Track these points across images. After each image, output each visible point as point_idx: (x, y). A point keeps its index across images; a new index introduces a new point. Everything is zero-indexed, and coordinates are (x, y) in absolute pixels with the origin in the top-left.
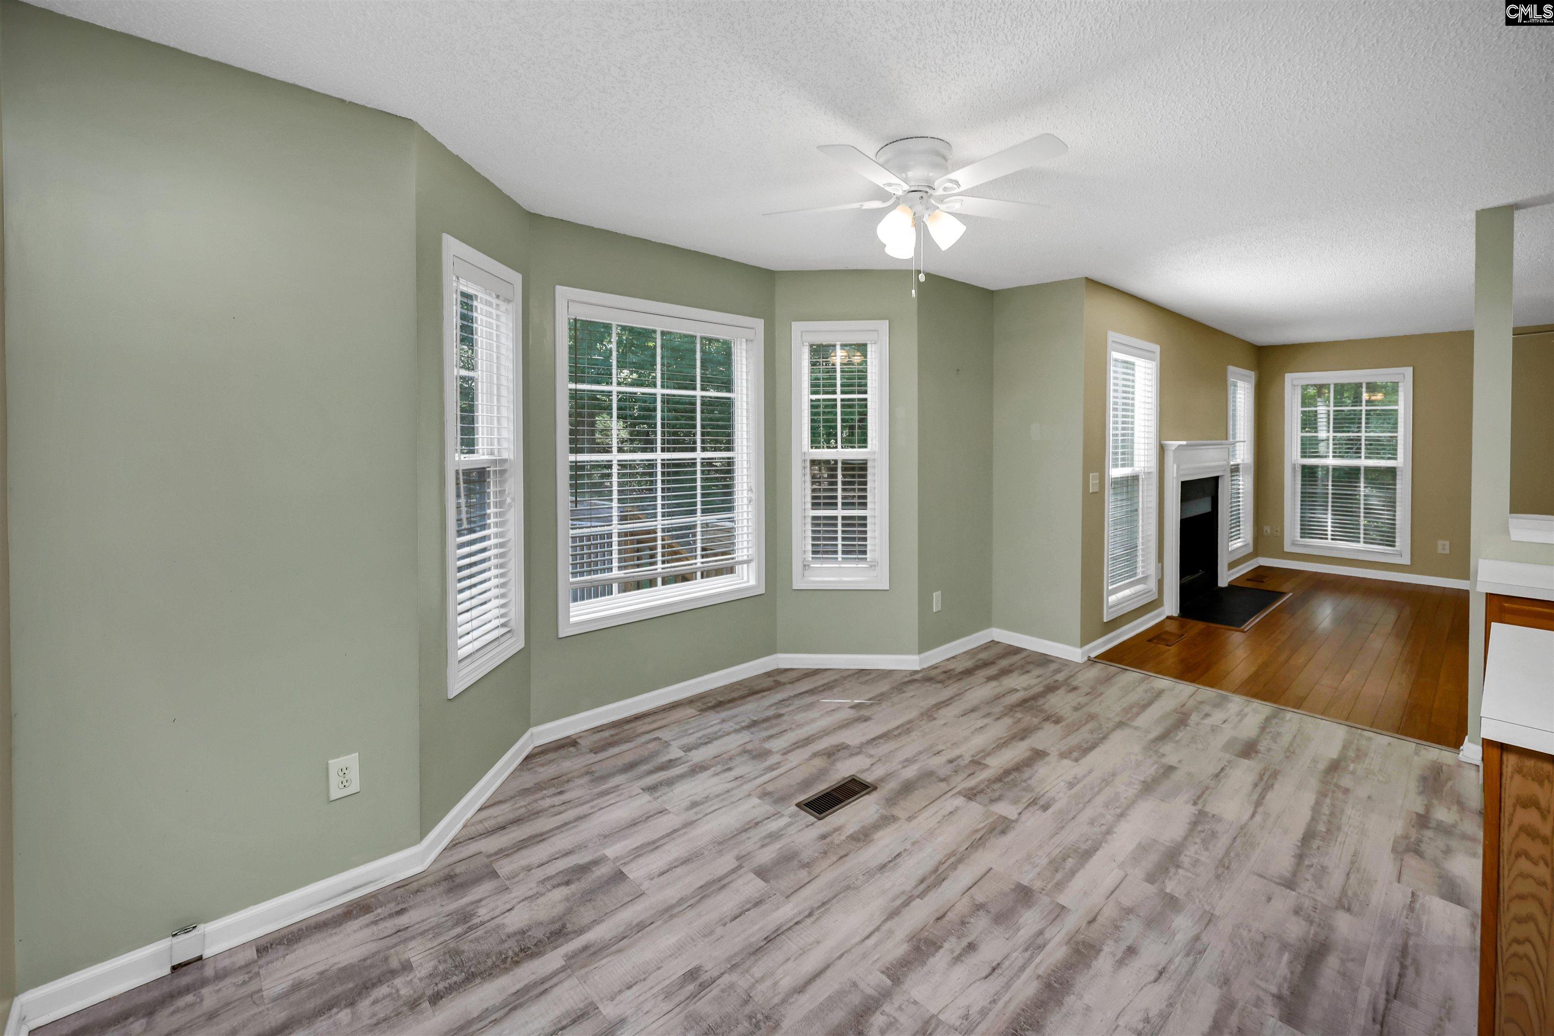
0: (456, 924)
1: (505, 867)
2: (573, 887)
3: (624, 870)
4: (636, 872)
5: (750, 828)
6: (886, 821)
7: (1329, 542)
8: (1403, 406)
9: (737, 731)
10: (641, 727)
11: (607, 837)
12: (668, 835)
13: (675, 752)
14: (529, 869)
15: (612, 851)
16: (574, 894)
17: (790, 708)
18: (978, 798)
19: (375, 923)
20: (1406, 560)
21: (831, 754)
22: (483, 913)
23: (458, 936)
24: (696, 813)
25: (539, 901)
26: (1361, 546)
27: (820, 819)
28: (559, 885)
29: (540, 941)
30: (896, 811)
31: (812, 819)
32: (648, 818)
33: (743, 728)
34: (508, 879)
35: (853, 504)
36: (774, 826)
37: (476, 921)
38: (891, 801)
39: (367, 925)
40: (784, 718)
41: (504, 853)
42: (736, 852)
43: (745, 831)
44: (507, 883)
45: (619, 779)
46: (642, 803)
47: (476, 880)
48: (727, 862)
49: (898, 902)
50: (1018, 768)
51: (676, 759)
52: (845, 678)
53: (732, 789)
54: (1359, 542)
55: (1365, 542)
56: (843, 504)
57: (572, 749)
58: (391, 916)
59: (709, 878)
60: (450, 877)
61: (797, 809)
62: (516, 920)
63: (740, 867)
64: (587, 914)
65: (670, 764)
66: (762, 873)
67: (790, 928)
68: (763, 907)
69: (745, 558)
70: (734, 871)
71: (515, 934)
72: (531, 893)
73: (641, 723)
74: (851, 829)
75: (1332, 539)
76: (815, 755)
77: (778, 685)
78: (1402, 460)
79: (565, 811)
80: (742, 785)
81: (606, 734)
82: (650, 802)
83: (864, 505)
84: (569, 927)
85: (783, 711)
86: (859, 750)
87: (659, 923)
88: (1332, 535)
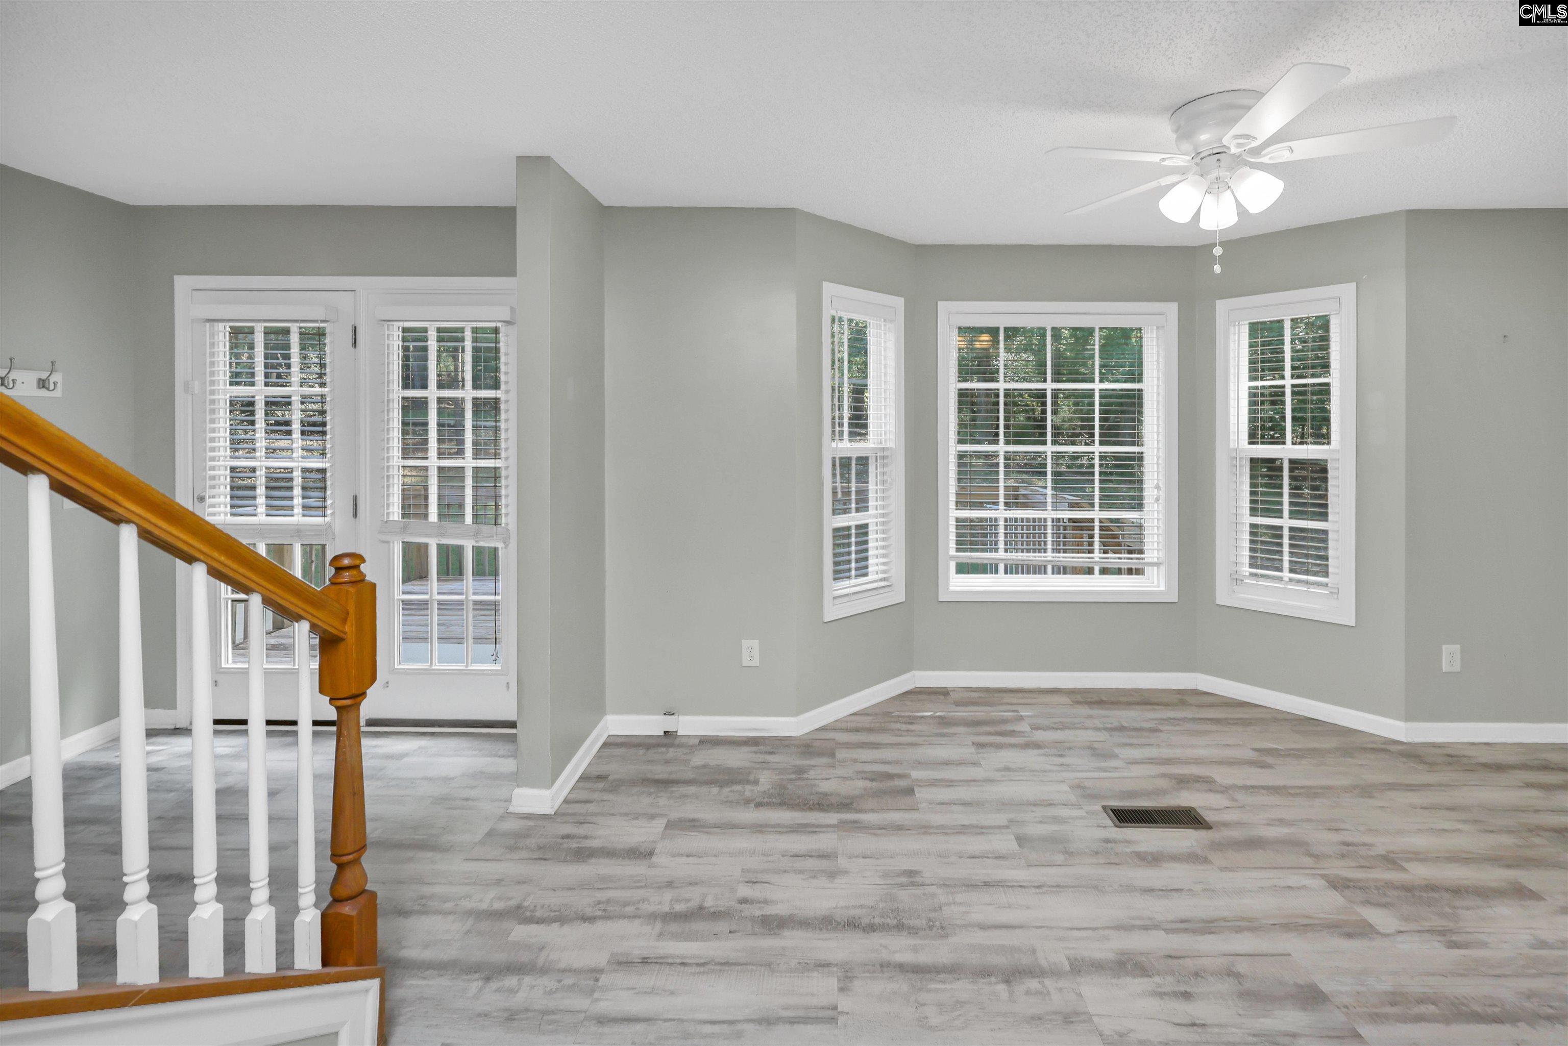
0: (794, 773)
1: (841, 754)
2: (875, 784)
3: (916, 790)
4: (921, 794)
5: (1042, 805)
6: (1192, 858)
9: (1097, 729)
10: (1008, 698)
11: (920, 764)
12: (967, 781)
13: (1024, 727)
14: (855, 761)
15: (916, 774)
16: (871, 788)
17: (1177, 728)
18: (1347, 892)
19: (756, 753)
21: (1183, 782)
22: (812, 774)
23: (791, 780)
24: (1003, 776)
25: (848, 782)
27: (1116, 826)
28: (866, 779)
29: (832, 804)
30: (1214, 857)
31: (1109, 823)
32: (961, 763)
33: (1105, 729)
34: (839, 762)
35: (1306, 513)
36: (1064, 812)
37: (806, 776)
38: (1219, 846)
39: (751, 752)
40: (1161, 734)
41: (848, 746)
42: (1012, 816)
43: (1035, 805)
44: (837, 763)
45: (961, 729)
46: (968, 752)
47: (820, 754)
48: (1001, 819)
49: (1138, 922)
50: (1457, 891)
51: (1019, 732)
52: (1276, 720)
53: (1050, 771)
56: (1291, 512)
57: (942, 697)
58: (766, 753)
59: (975, 822)
60: (808, 746)
61: (1101, 809)
62: (825, 787)
63: (1007, 827)
64: (871, 803)
65: (1012, 733)
66: (1021, 840)
67: (1011, 887)
68: (1002, 862)
69: (1155, 560)
70: (1000, 827)
71: (821, 793)
72: (845, 775)
73: (1012, 695)
74: (1141, 848)
76: (1163, 775)
77: (1183, 703)
79: (905, 736)
80: (1062, 771)
81: (975, 695)
82: (972, 753)
83: (1324, 516)
84: (855, 805)
85: (1161, 727)
86: (1224, 790)
87: (914, 832)
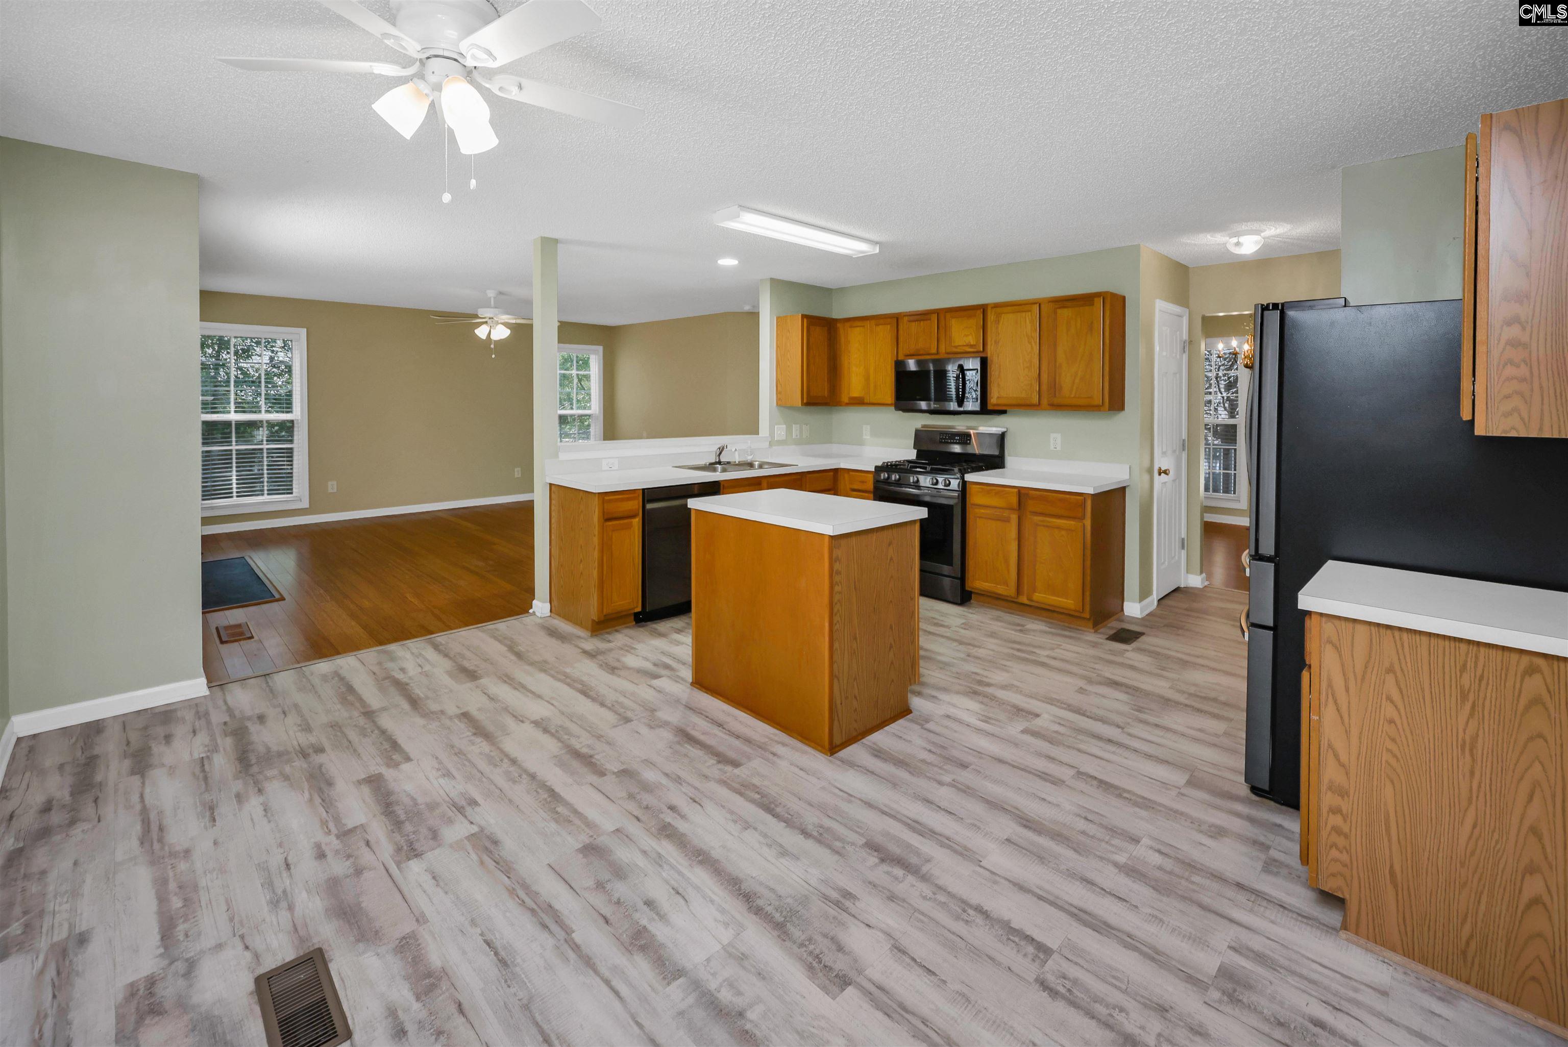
7: (235, 500)
8: (298, 360)
20: (305, 504)
26: (266, 498)
54: (263, 495)
55: (268, 494)
75: (237, 496)
78: (298, 413)
88: (237, 492)
